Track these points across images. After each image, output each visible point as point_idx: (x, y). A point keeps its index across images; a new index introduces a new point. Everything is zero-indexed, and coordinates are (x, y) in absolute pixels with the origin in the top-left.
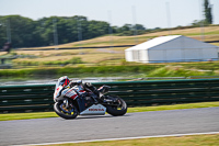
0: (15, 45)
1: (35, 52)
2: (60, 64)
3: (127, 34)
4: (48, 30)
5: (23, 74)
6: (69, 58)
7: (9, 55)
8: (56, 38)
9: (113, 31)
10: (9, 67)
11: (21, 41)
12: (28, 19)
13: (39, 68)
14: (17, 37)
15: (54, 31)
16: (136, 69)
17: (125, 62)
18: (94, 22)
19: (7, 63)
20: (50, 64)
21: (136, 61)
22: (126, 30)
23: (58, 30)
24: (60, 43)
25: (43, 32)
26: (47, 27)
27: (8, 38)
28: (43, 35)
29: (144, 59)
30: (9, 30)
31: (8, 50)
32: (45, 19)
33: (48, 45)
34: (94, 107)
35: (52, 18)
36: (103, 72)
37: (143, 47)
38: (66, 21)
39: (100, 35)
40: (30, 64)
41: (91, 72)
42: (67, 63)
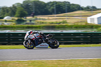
0: (36, 14)
1: (46, 17)
2: (57, 23)
3: (88, 11)
4: (52, 7)
5: (40, 27)
6: (61, 21)
7: (34, 19)
8: (55, 12)
9: (82, 9)
10: (33, 24)
11: (39, 12)
12: (43, 2)
13: (47, 25)
14: (37, 10)
15: (55, 8)
16: (92, 27)
17: (87, 23)
18: (73, 5)
19: (32, 22)
20: (52, 23)
21: (92, 23)
22: (88, 9)
23: (57, 8)
24: (57, 14)
25: (50, 8)
26: (51, 6)
27: (33, 11)
28: (50, 10)
29: (96, 22)
30: (34, 7)
31: (33, 16)
32: (51, 2)
33: (52, 14)
34: (42, 44)
35: (54, 2)
36: (77, 27)
37: (96, 17)
38: (60, 3)
39: (76, 10)
40: (43, 23)
41: (71, 27)
42: (60, 23)
